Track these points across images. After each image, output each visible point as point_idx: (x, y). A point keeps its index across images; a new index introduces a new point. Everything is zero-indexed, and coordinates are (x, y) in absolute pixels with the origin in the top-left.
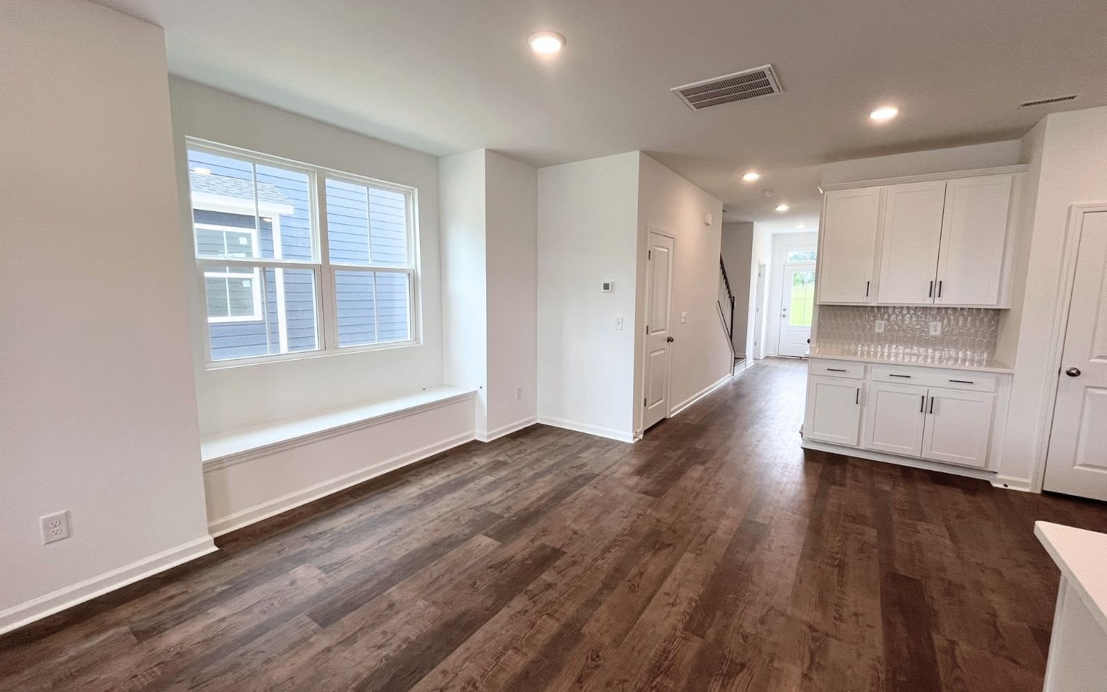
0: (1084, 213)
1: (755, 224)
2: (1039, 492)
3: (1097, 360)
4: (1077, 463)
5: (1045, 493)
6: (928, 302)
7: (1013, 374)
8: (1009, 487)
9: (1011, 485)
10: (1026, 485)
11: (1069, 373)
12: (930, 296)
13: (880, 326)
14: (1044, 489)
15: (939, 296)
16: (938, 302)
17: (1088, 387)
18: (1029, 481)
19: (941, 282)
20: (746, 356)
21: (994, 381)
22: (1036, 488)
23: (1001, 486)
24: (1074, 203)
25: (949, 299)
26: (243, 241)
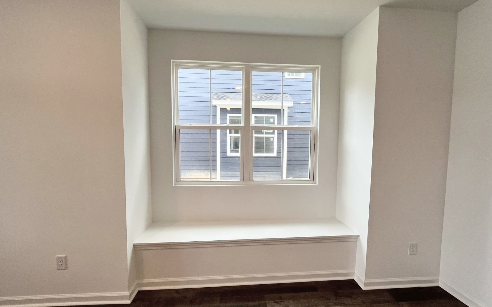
26: (272, 120)
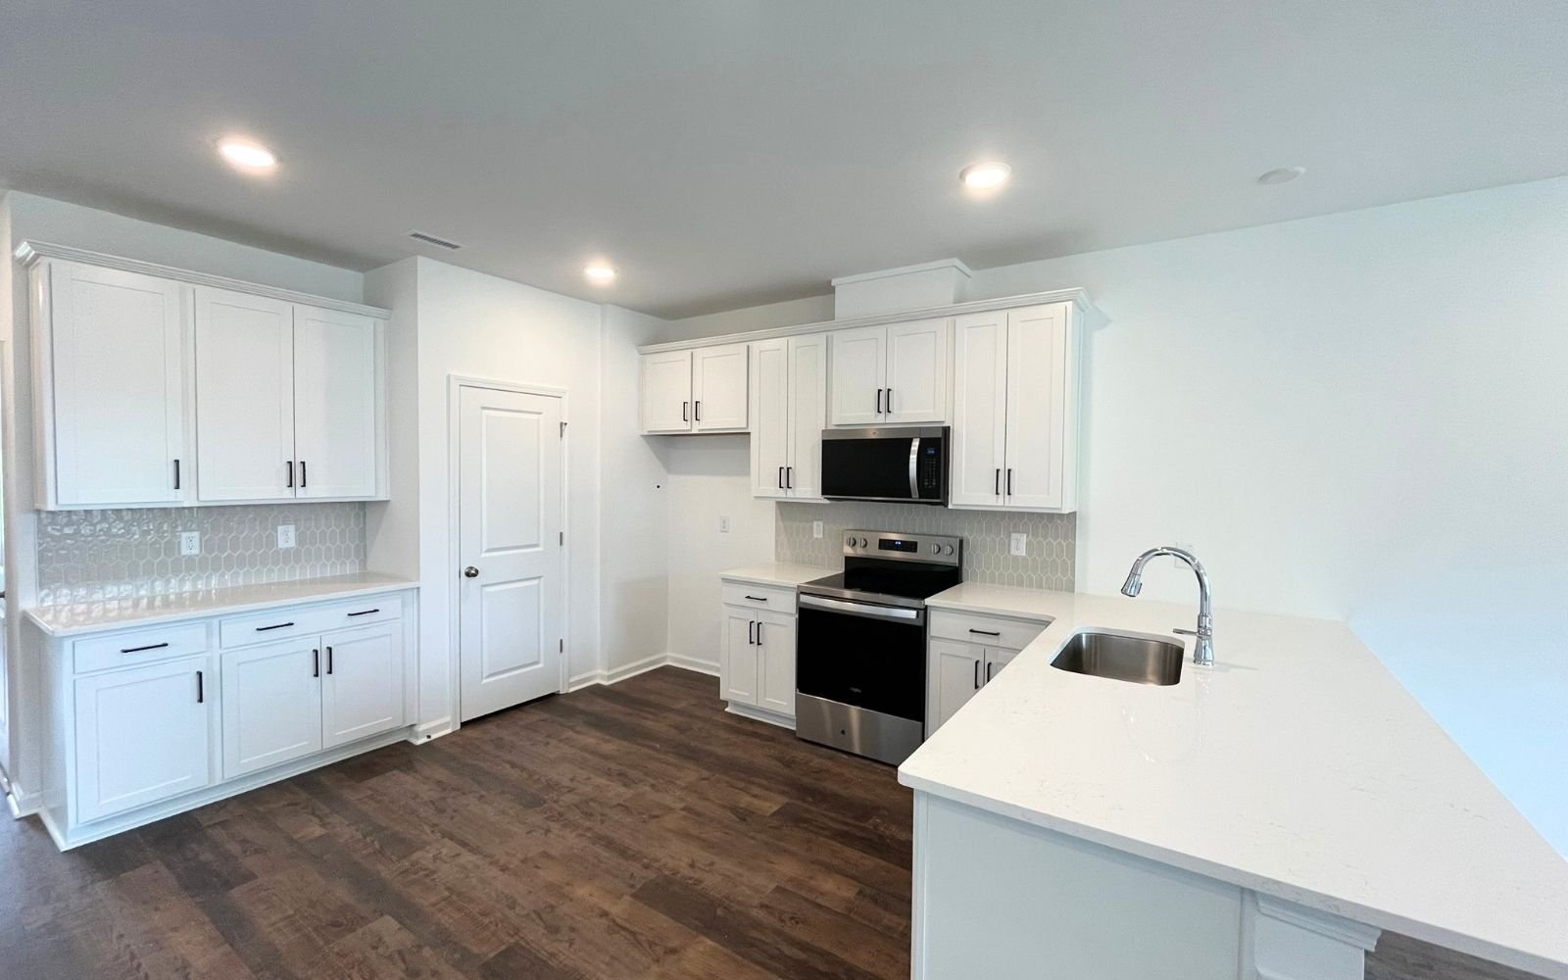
0: (459, 385)
2: (459, 727)
3: (488, 555)
4: (484, 676)
5: (464, 725)
6: (286, 495)
7: (418, 588)
8: (434, 737)
9: (434, 733)
10: (446, 725)
11: (468, 575)
12: (292, 488)
13: (190, 543)
14: (462, 721)
15: (304, 485)
16: (302, 495)
17: (483, 586)
18: (448, 718)
19: (305, 463)
21: (398, 602)
22: (455, 726)
23: (425, 740)
24: (451, 373)
25: (318, 490)
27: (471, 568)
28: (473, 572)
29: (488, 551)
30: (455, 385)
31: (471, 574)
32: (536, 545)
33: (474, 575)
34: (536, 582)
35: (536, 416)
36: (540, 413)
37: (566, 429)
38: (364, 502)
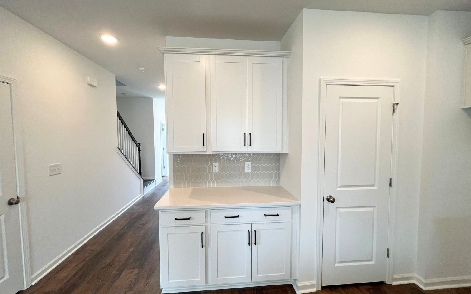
0: (327, 84)
1: (154, 99)
2: (320, 289)
3: (341, 189)
4: (337, 261)
5: (323, 288)
6: (243, 149)
7: (300, 205)
10: (312, 286)
12: (245, 145)
13: (216, 168)
14: (323, 286)
15: (250, 145)
16: (250, 150)
17: (337, 208)
18: (314, 282)
19: (250, 134)
20: (155, 178)
22: (319, 288)
24: (322, 77)
25: (256, 148)
27: (331, 196)
28: (332, 199)
29: (341, 186)
30: (323, 84)
31: (330, 200)
32: (373, 186)
33: (332, 202)
34: (372, 209)
35: (376, 100)
36: (378, 98)
37: (398, 108)
38: (279, 154)
